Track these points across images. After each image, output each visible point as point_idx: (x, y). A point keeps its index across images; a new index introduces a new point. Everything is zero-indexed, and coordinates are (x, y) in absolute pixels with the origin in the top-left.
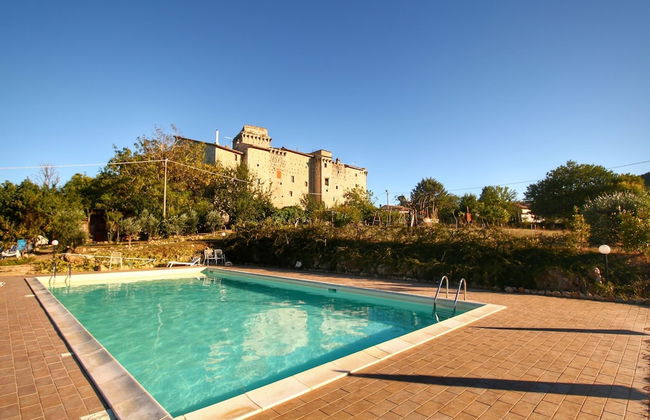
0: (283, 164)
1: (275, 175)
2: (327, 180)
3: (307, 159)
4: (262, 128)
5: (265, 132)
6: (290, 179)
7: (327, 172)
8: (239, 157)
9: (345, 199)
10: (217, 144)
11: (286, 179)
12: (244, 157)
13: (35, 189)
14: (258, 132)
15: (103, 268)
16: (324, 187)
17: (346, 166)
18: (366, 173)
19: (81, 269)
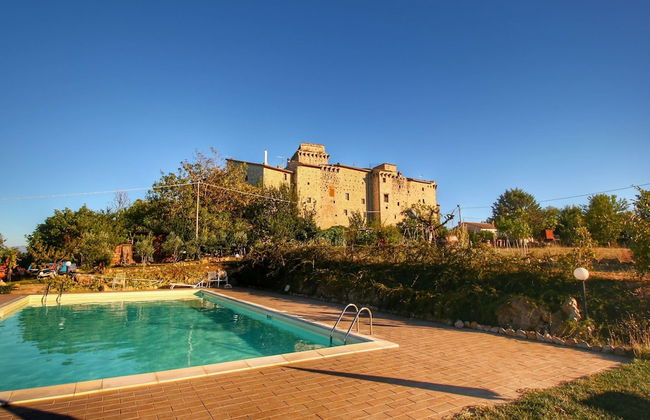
0: (336, 181)
1: (327, 193)
2: (386, 196)
3: (364, 175)
4: (319, 145)
5: (322, 149)
6: (345, 196)
7: (385, 187)
8: (289, 176)
9: (403, 217)
10: (266, 164)
11: (340, 197)
12: (294, 176)
13: (90, 214)
14: (314, 149)
15: (106, 288)
16: (383, 204)
17: (409, 180)
18: (435, 187)
19: (87, 289)
